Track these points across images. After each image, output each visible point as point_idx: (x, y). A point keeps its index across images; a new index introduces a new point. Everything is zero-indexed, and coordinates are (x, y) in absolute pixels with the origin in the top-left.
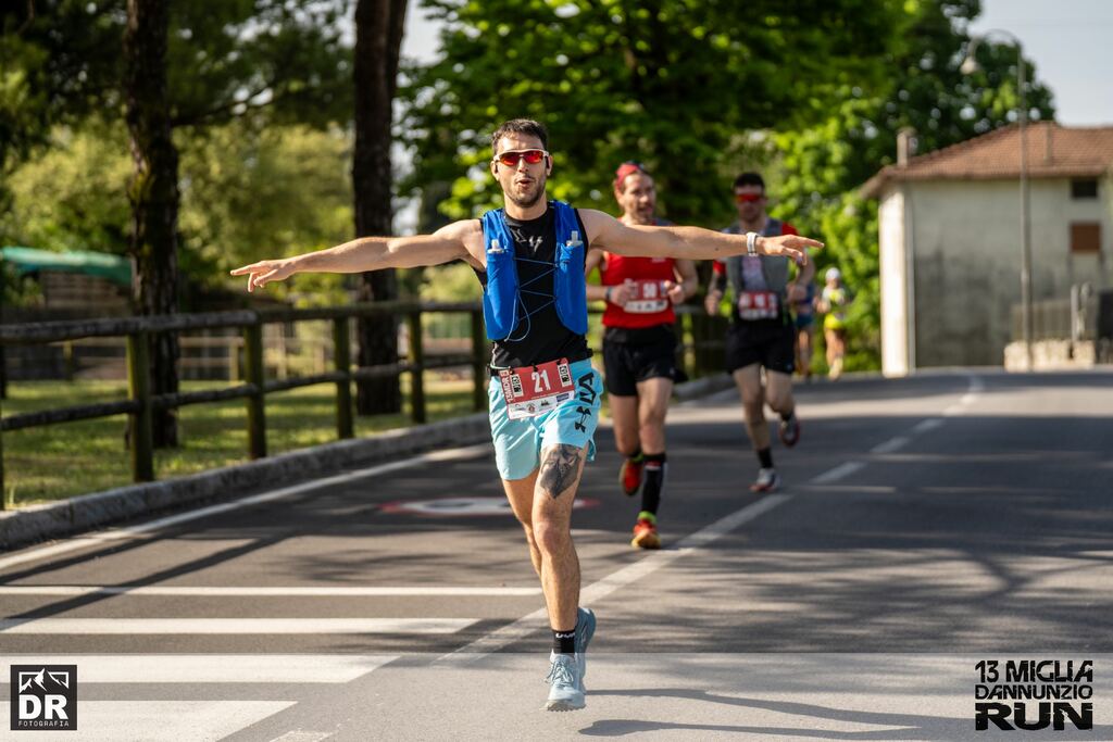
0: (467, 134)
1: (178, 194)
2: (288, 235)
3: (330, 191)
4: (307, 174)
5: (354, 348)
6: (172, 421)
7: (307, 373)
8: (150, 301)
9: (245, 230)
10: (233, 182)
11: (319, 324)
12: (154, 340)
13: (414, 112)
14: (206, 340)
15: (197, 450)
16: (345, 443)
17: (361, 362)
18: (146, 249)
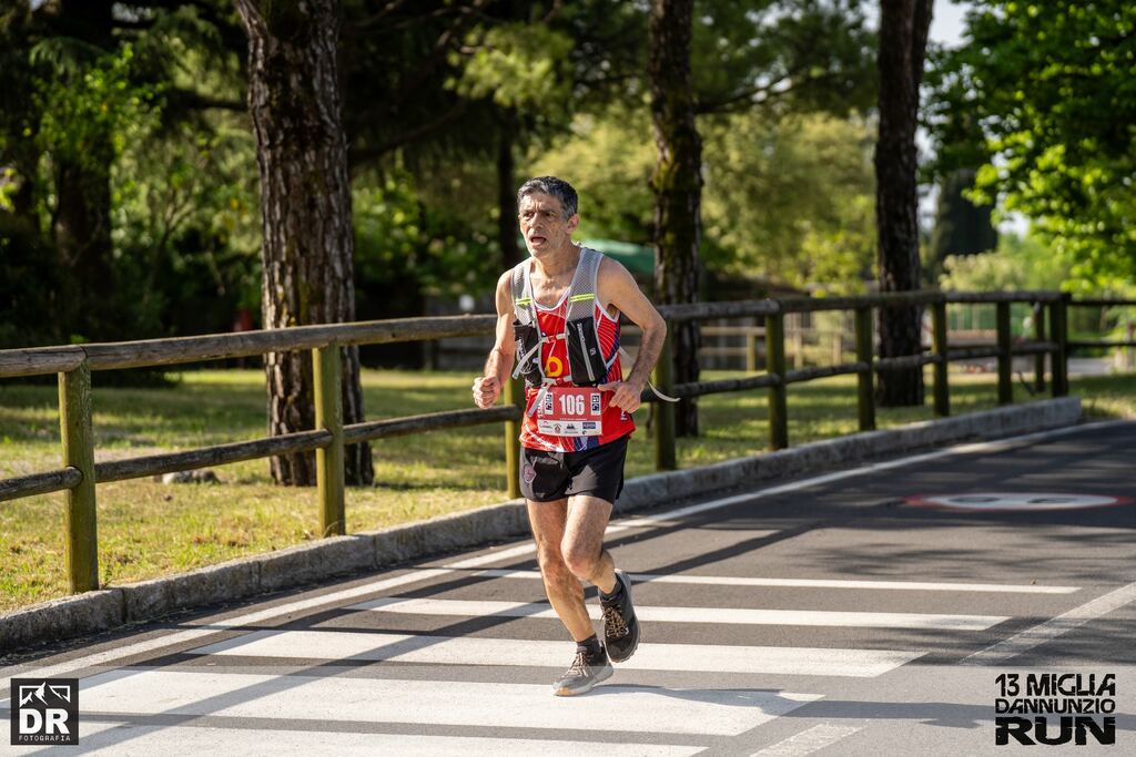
0: (993, 119)
1: (702, 183)
2: (806, 224)
3: (851, 179)
4: (826, 162)
5: (876, 339)
6: (693, 408)
7: (824, 364)
8: (672, 290)
9: (763, 218)
10: (752, 170)
11: (836, 314)
12: (676, 328)
13: (939, 97)
14: (723, 330)
15: (718, 438)
16: (867, 435)
17: (883, 354)
18: (669, 237)
